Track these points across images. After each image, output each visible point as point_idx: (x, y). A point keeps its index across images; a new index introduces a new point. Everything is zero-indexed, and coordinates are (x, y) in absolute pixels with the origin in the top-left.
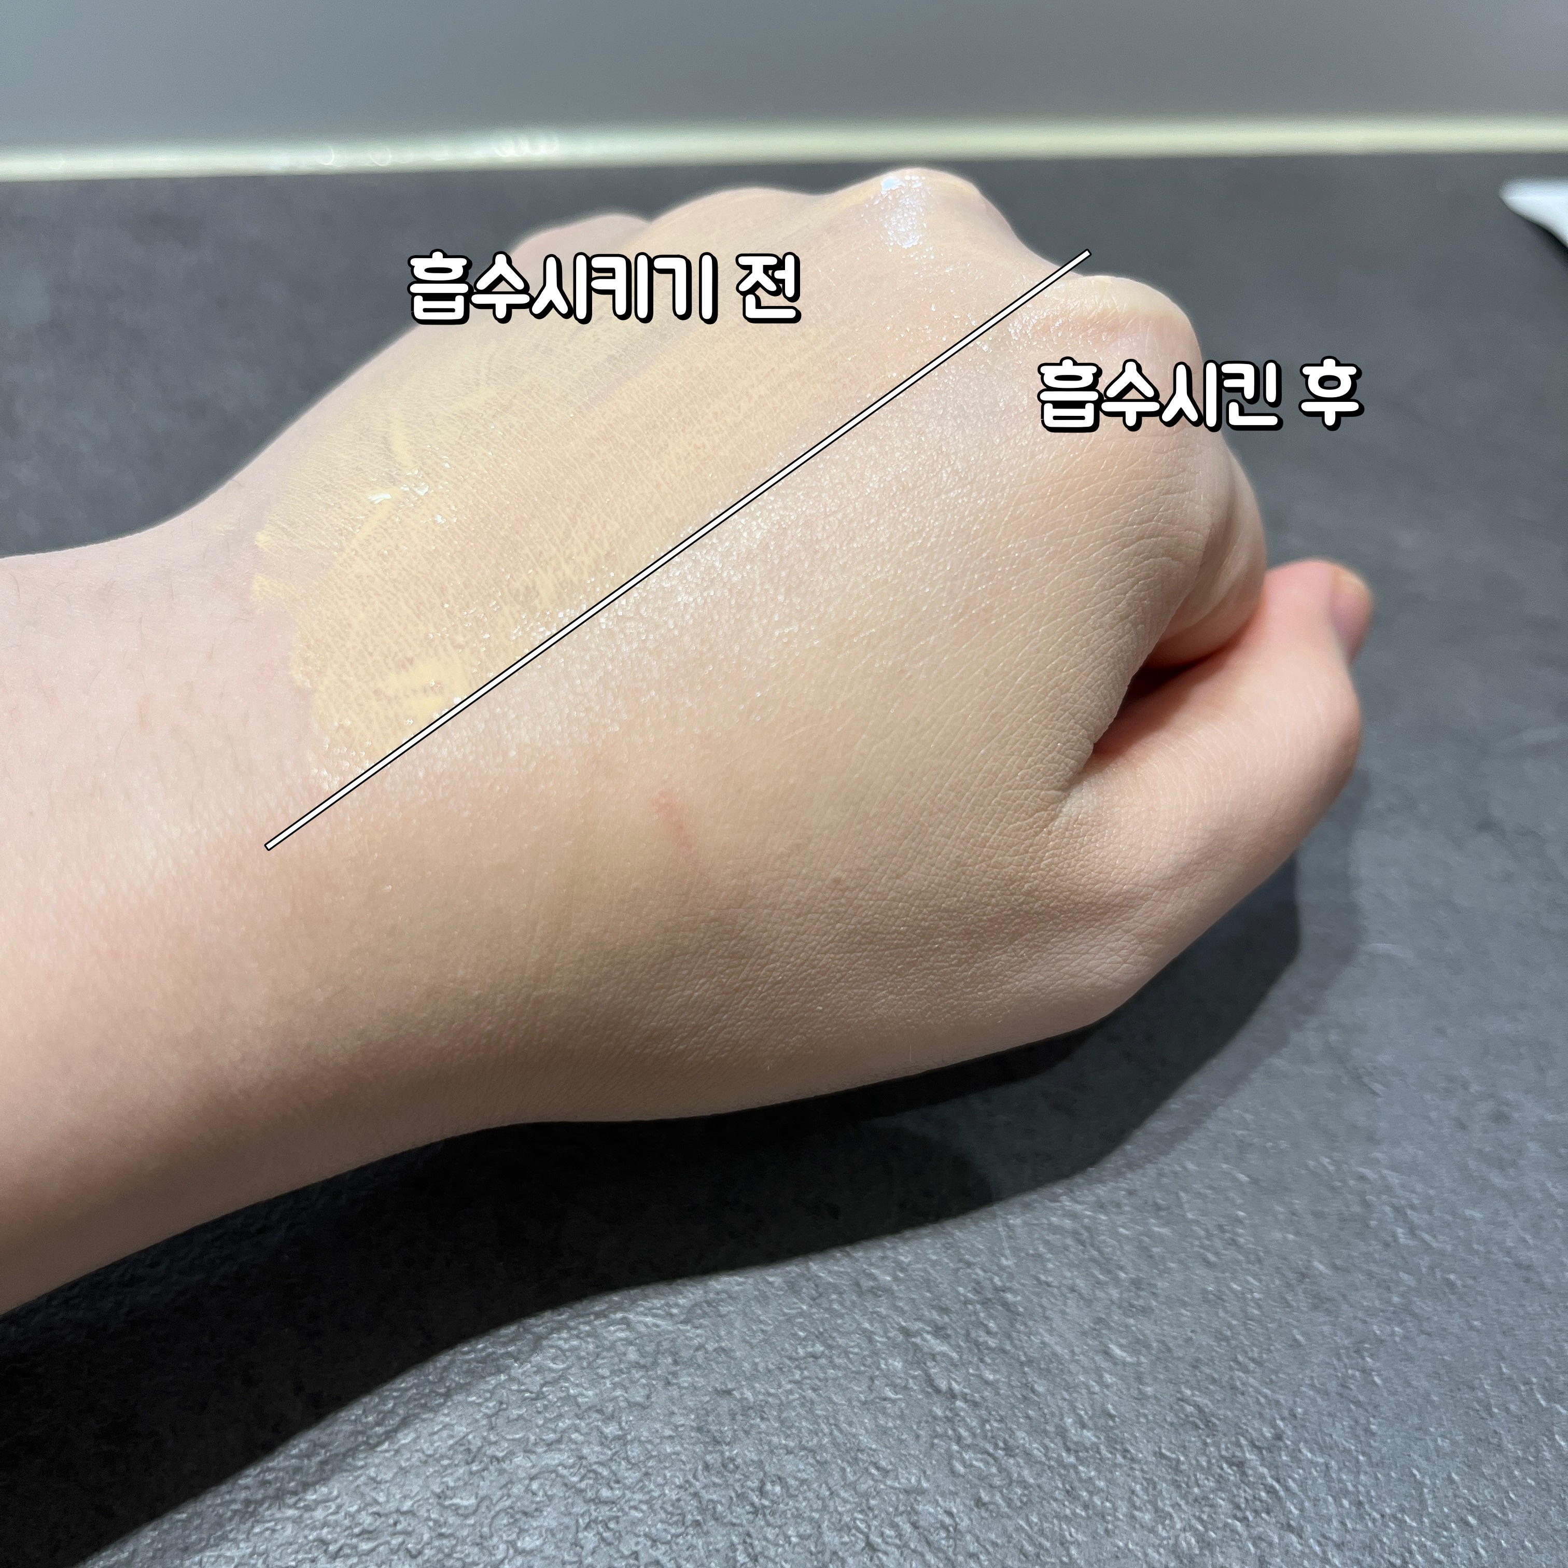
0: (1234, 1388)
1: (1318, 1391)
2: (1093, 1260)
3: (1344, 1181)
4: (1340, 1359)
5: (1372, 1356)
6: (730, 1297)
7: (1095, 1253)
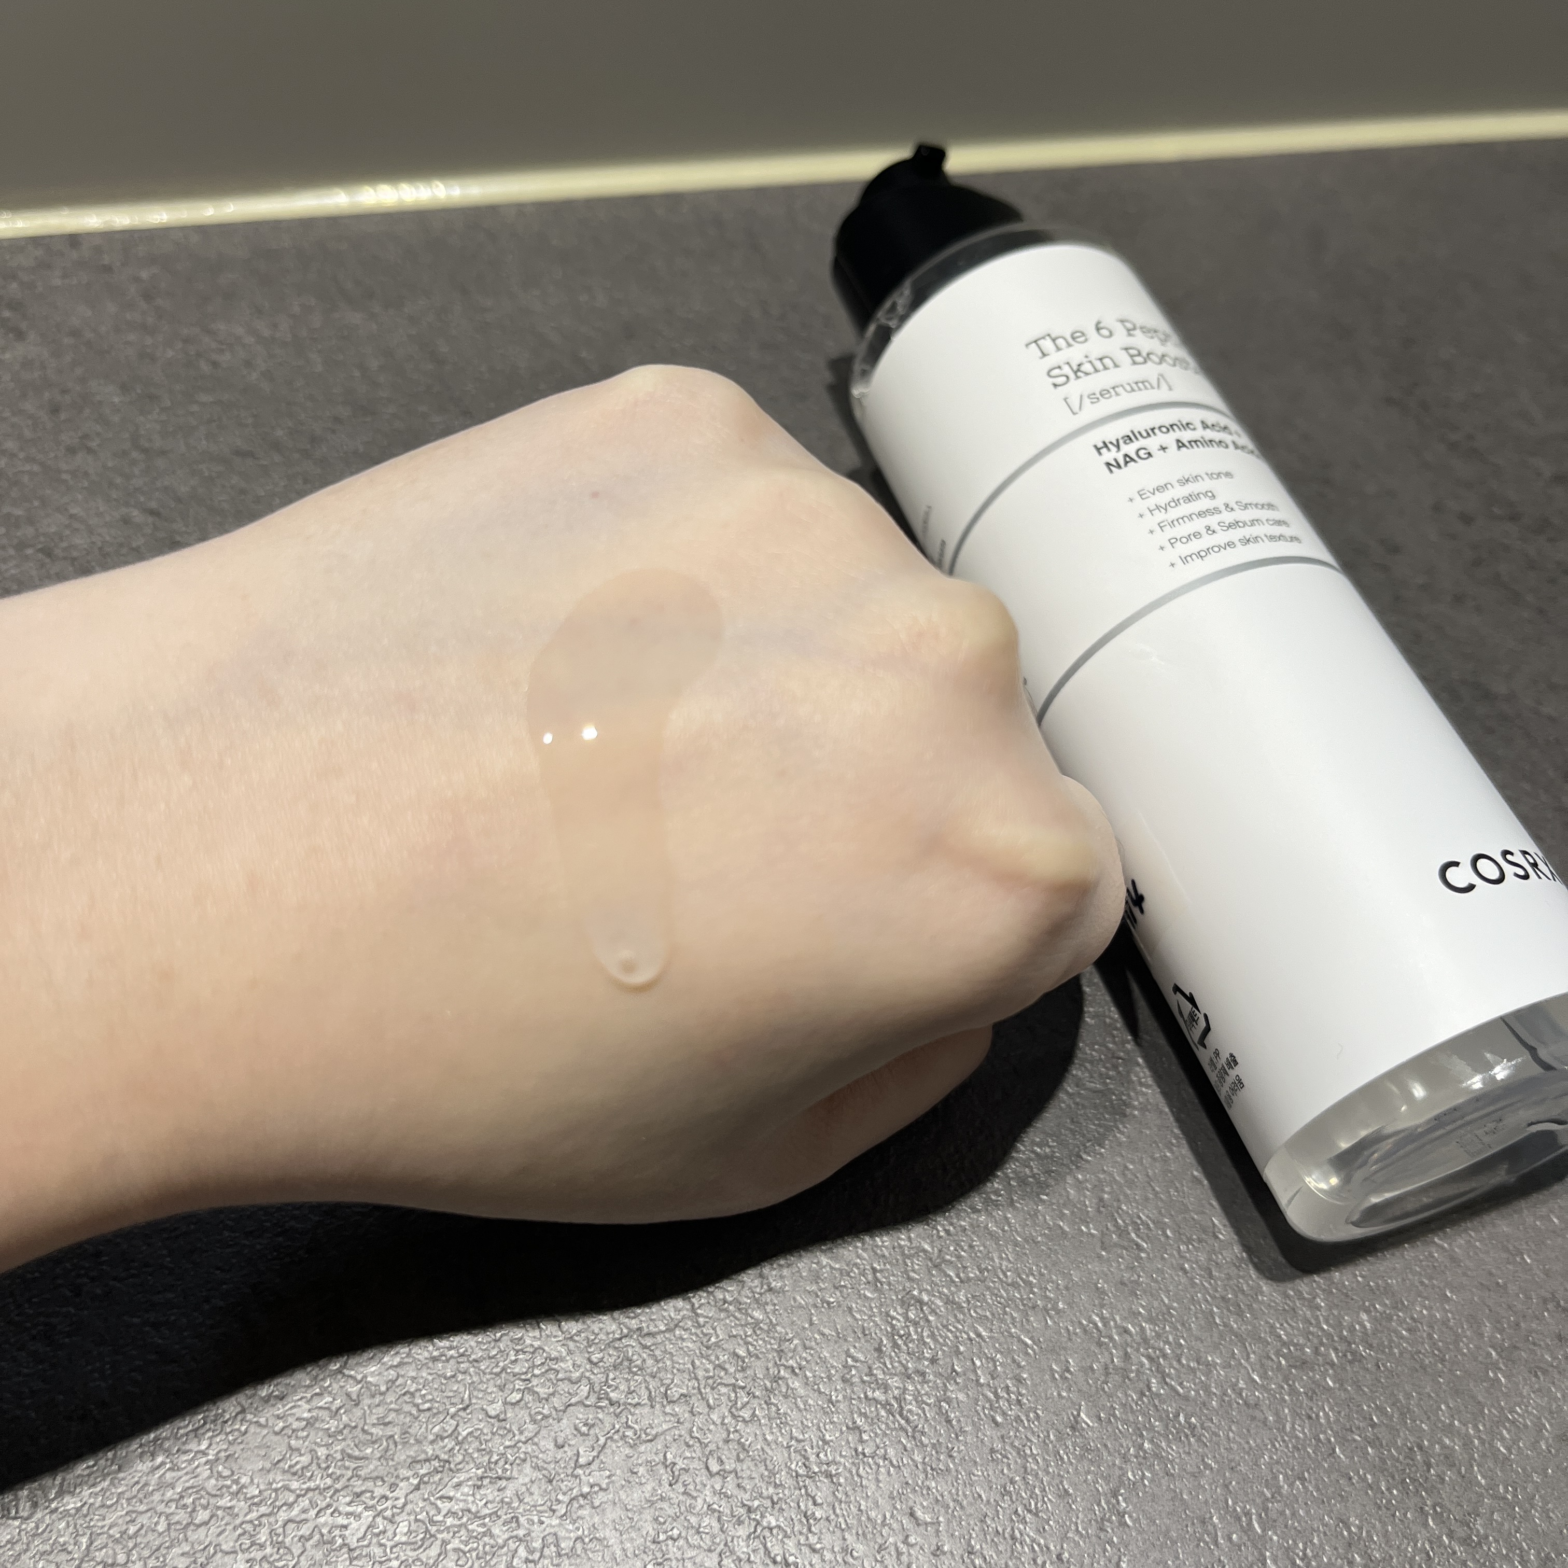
0: (1013, 1538)
1: (1081, 1535)
2: (902, 1428)
3: (1111, 1338)
4: (1099, 1504)
5: (1125, 1500)
6: (601, 1489)
7: (903, 1422)
